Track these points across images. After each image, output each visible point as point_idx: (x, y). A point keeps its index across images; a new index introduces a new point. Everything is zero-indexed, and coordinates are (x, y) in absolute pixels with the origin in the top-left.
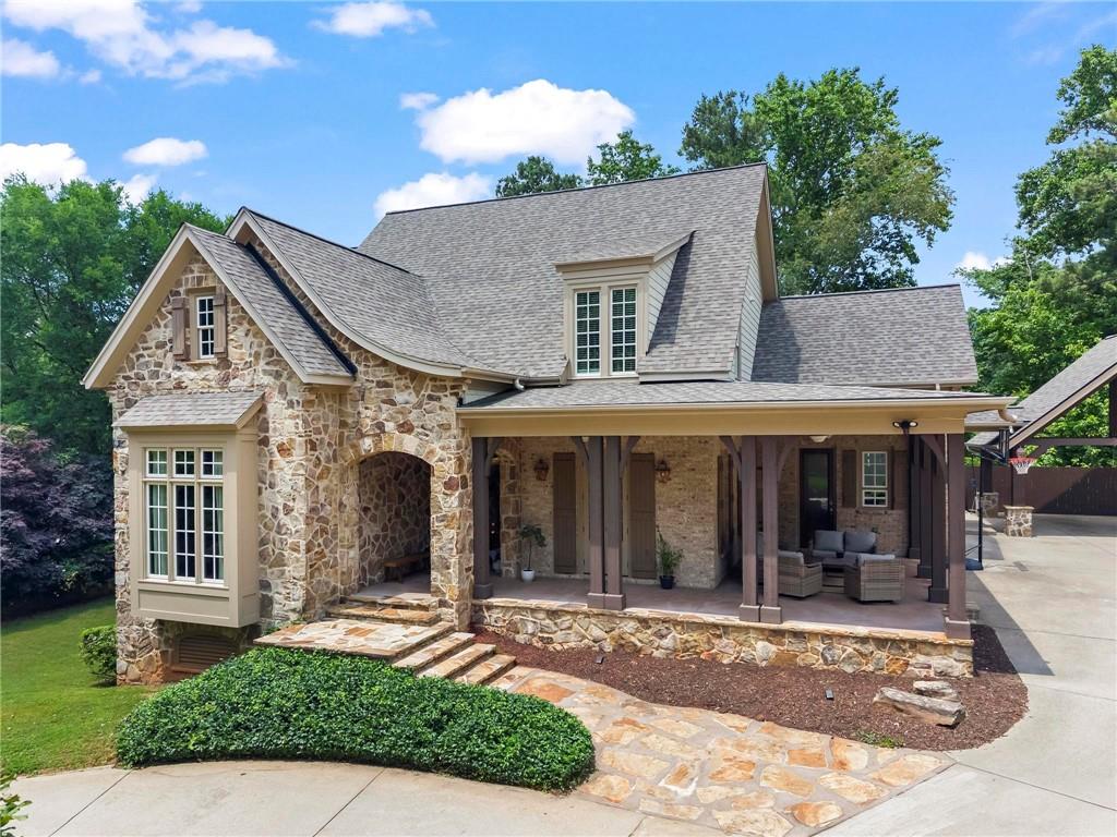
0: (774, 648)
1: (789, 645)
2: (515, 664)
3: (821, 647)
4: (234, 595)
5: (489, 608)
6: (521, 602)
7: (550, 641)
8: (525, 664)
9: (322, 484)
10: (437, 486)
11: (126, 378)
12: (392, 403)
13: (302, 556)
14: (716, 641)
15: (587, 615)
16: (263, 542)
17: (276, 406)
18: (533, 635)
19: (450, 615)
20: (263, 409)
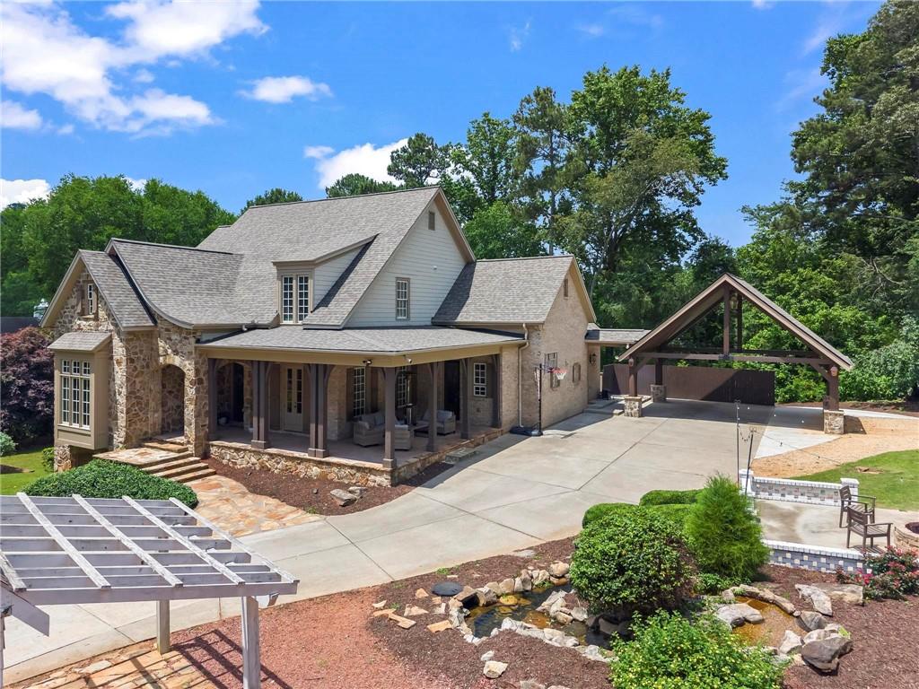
0: (319, 470)
1: (325, 469)
2: (215, 473)
3: (336, 470)
4: (92, 434)
5: (213, 445)
6: (226, 444)
7: (235, 464)
8: (220, 474)
9: (138, 380)
10: (187, 383)
11: (60, 322)
12: (170, 339)
13: (124, 415)
14: (298, 466)
15: (250, 451)
16: (110, 408)
17: (116, 342)
18: (229, 460)
19: (191, 448)
20: (111, 342)
